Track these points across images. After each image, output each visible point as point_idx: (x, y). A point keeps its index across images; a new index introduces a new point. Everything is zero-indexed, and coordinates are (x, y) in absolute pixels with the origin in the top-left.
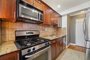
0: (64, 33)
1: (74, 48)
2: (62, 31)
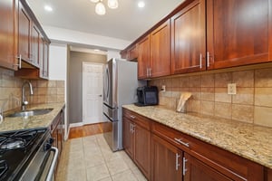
0: (59, 97)
1: (84, 133)
2: (51, 92)
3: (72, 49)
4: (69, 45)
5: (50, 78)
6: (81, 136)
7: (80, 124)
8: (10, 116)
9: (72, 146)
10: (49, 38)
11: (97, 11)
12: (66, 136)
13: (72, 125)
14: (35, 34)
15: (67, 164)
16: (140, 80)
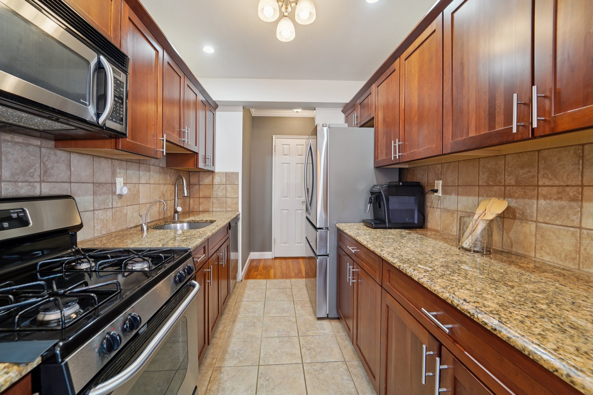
0: (229, 201)
1: (272, 272)
2: (218, 192)
3: (255, 113)
4: (247, 107)
5: (218, 169)
6: (267, 277)
7: (267, 255)
8: (158, 227)
9: (247, 292)
10: (215, 98)
11: (278, 36)
12: (241, 274)
13: (254, 255)
14: (190, 96)
15: (234, 321)
16: (378, 168)
